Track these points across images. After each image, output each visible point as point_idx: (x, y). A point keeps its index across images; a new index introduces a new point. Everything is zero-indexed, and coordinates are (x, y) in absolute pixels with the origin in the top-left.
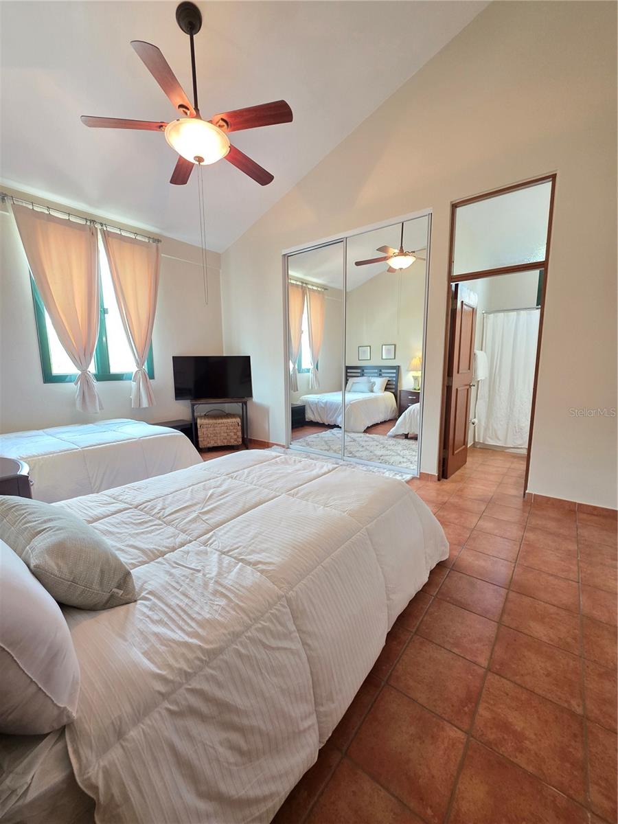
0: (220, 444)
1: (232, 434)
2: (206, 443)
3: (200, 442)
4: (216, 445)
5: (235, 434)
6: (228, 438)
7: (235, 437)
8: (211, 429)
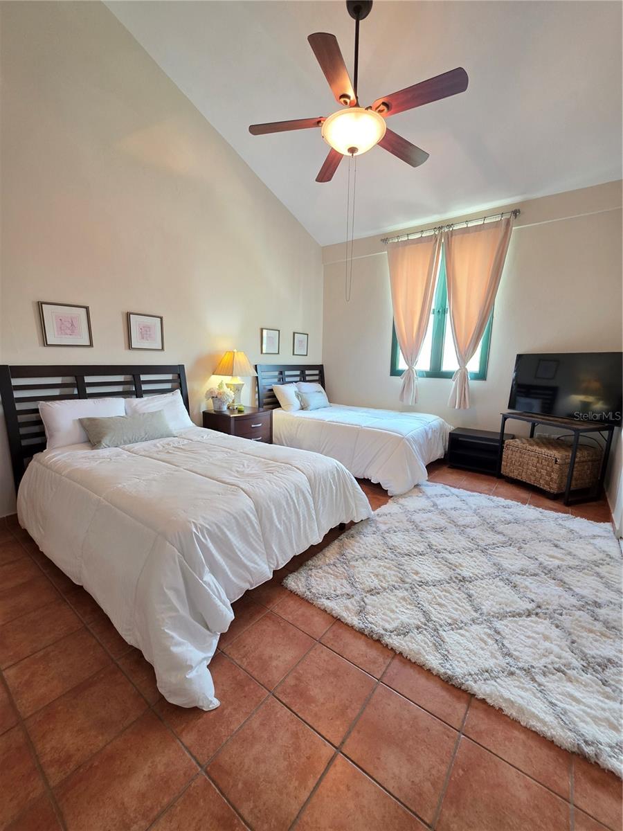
0: (524, 478)
1: (544, 472)
2: (508, 471)
3: (502, 467)
4: (519, 478)
5: (549, 474)
6: (538, 475)
7: (548, 478)
8: (518, 455)
